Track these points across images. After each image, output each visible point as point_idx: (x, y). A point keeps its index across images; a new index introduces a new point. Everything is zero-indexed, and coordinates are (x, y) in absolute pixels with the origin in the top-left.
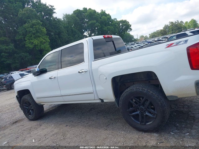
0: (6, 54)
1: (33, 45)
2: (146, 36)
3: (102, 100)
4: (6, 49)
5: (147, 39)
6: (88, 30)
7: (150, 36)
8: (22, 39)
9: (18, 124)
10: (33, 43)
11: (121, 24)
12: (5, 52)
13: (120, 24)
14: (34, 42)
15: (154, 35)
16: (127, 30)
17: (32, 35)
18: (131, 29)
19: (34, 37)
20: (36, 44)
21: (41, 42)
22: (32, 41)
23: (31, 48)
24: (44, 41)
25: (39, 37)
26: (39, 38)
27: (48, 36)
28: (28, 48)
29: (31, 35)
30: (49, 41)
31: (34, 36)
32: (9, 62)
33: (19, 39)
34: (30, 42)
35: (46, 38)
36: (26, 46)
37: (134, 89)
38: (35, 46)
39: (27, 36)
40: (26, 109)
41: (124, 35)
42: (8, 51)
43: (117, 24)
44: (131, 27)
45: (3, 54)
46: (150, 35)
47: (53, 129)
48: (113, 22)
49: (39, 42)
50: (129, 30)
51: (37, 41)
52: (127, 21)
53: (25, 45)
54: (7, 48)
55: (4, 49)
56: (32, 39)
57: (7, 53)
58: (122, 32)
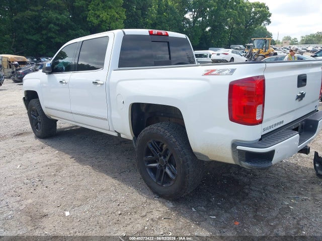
0: (57, 28)
1: (99, 19)
2: (295, 39)
3: (119, 134)
4: (58, 19)
5: (295, 44)
6: (193, 10)
7: (303, 40)
8: (83, 7)
9: (20, 138)
10: (99, 16)
11: (253, 10)
12: (55, 24)
13: (252, 8)
14: (101, 16)
15: (310, 40)
16: (262, 21)
17: (100, 2)
18: (269, 22)
19: (103, 7)
20: (104, 19)
21: (112, 17)
22: (98, 13)
23: (95, 25)
24: (117, 16)
25: (110, 8)
26: (109, 10)
27: (125, 10)
28: (90, 23)
29: (98, 2)
30: (125, 18)
31: (103, 4)
32: (59, 41)
33: (80, 5)
34: (95, 14)
35: (121, 12)
36: (88, 19)
37: (154, 129)
38: (102, 21)
39: (92, 3)
40: (34, 120)
41: (254, 30)
42: (60, 23)
43: (248, 7)
44: (270, 18)
45: (52, 25)
46: (302, 37)
47: (52, 158)
48: (239, 3)
49: (108, 16)
50: (265, 22)
51: (106, 14)
52: (266, 5)
53: (86, 17)
54: (59, 17)
55: (55, 19)
56: (98, 10)
57: (58, 25)
58: (251, 24)
